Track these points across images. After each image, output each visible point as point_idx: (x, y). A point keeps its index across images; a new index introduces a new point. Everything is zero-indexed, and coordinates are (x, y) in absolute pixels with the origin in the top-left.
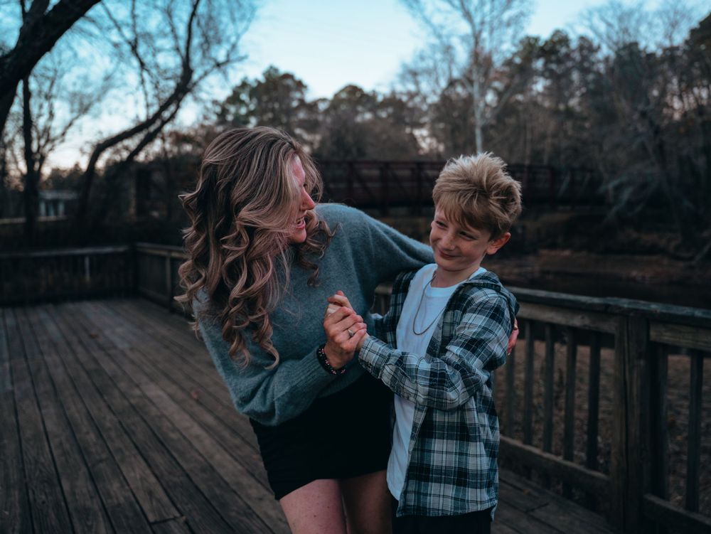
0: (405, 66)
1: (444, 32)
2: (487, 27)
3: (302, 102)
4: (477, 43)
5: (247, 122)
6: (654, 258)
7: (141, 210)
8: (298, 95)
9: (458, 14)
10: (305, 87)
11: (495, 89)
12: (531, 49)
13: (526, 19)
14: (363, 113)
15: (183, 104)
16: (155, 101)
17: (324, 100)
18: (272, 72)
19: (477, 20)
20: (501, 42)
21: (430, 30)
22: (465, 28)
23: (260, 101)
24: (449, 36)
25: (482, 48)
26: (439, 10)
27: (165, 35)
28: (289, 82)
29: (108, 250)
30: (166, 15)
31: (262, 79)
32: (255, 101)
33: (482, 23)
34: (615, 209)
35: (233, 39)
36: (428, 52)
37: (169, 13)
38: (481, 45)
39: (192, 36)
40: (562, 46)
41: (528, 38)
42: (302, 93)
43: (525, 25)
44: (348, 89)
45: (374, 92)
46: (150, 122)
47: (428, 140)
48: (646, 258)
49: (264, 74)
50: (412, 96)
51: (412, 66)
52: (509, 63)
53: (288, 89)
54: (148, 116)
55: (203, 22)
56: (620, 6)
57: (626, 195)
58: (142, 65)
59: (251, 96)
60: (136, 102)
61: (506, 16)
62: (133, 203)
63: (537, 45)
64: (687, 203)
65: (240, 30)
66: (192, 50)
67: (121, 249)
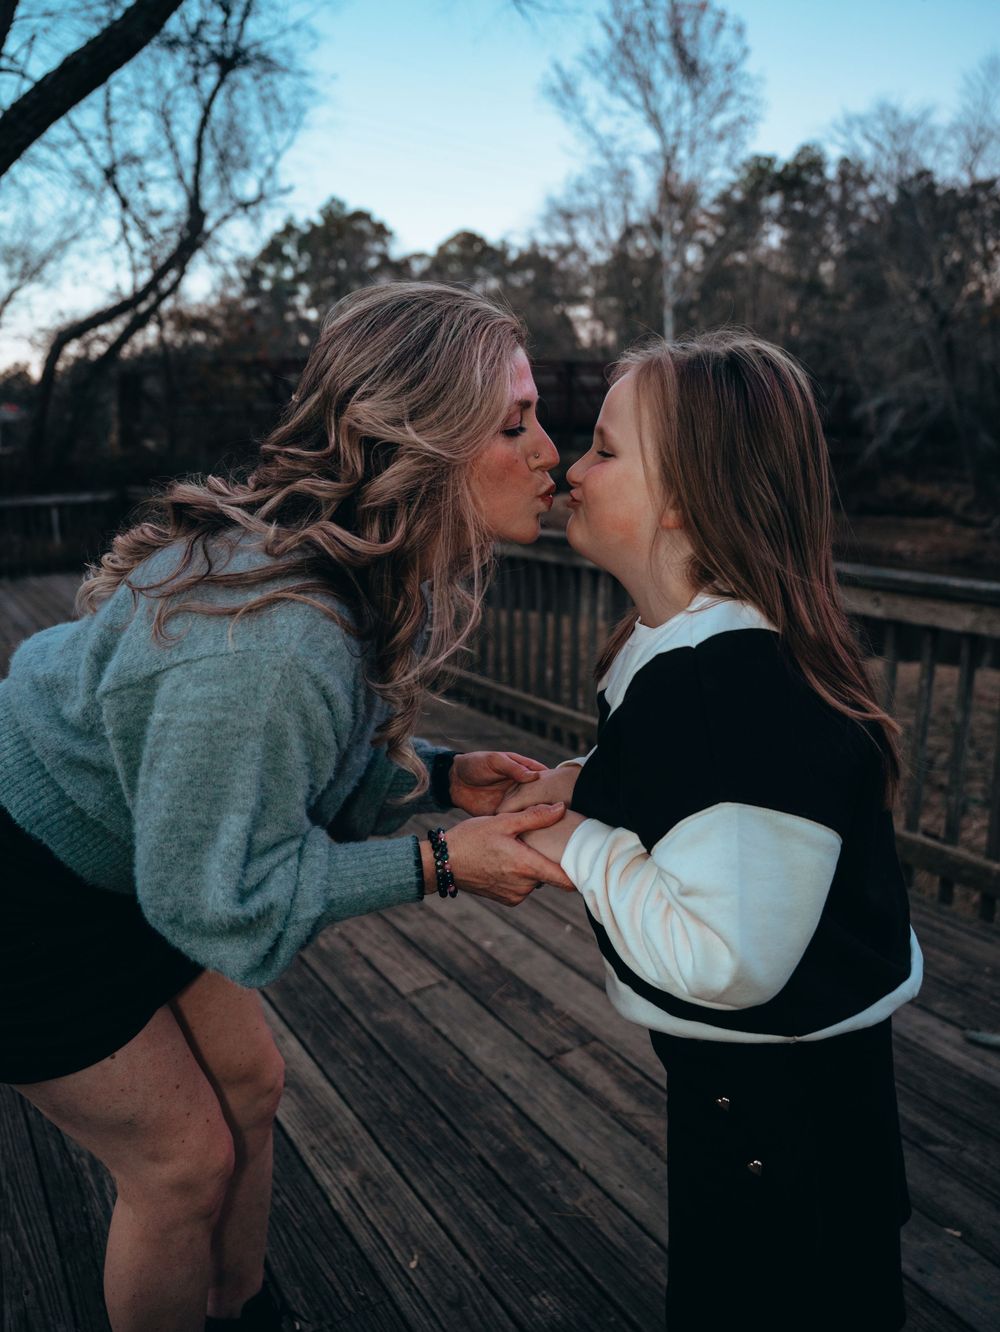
0: (551, 202)
1: (617, 148)
2: (685, 141)
3: (384, 258)
4: (668, 168)
5: (295, 293)
6: (933, 522)
7: (128, 437)
8: (378, 247)
9: (639, 118)
10: (390, 234)
11: (703, 243)
12: (762, 176)
13: (749, 128)
14: (484, 279)
15: (190, 267)
16: (146, 261)
17: (420, 256)
18: (335, 208)
19: (670, 128)
20: (708, 166)
21: (593, 143)
22: (650, 141)
23: (315, 257)
24: (624, 155)
25: (678, 176)
26: (608, 111)
27: (159, 154)
28: (364, 226)
29: (86, 497)
30: (161, 122)
31: (318, 220)
32: (306, 257)
33: (678, 134)
34: (877, 443)
35: (269, 160)
36: (590, 181)
37: (165, 117)
38: (675, 169)
39: (203, 157)
40: (812, 174)
41: (757, 158)
42: (385, 245)
43: (747, 138)
44: (460, 239)
45: (503, 243)
46: (139, 296)
47: (590, 325)
48: (921, 522)
49: (321, 212)
50: (563, 252)
51: (564, 203)
52: (724, 199)
53: (361, 237)
54: (134, 287)
55: (220, 134)
56: (895, 113)
57: (894, 421)
58: (124, 204)
59: (300, 250)
60: (117, 263)
61: (718, 122)
62: (116, 426)
63: (771, 171)
64: (985, 439)
65: (280, 146)
66: (203, 178)
67: (105, 496)
